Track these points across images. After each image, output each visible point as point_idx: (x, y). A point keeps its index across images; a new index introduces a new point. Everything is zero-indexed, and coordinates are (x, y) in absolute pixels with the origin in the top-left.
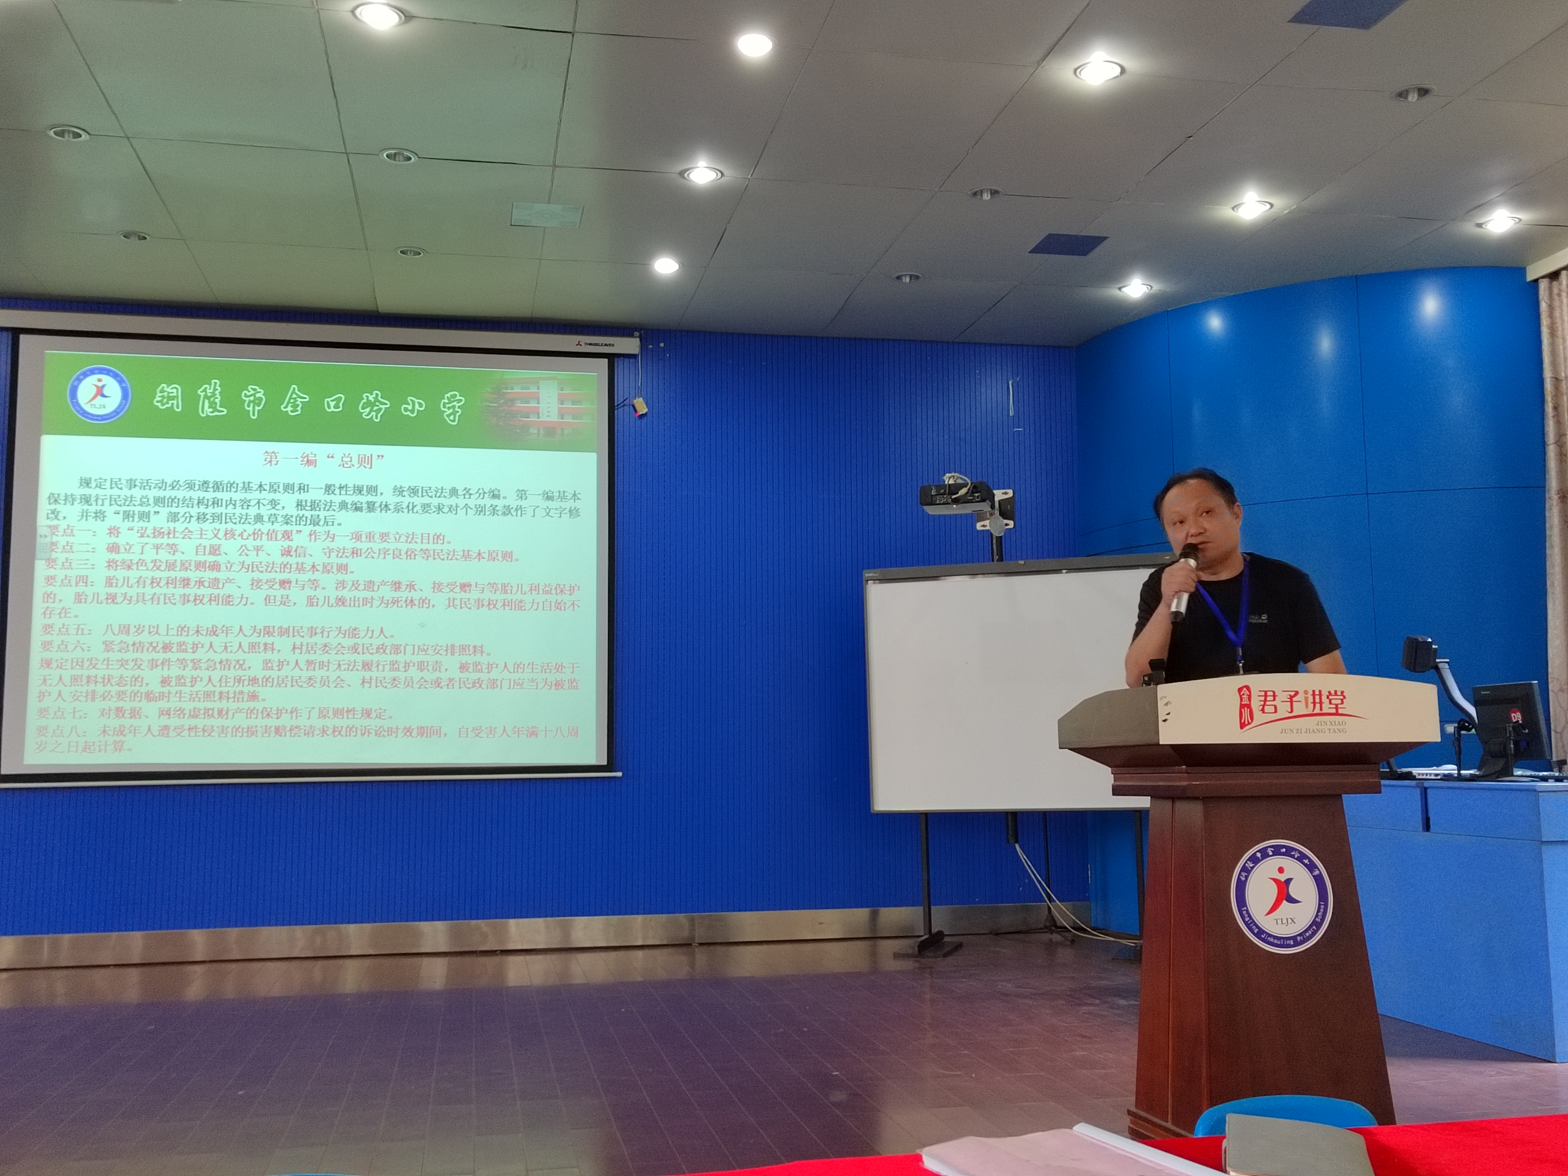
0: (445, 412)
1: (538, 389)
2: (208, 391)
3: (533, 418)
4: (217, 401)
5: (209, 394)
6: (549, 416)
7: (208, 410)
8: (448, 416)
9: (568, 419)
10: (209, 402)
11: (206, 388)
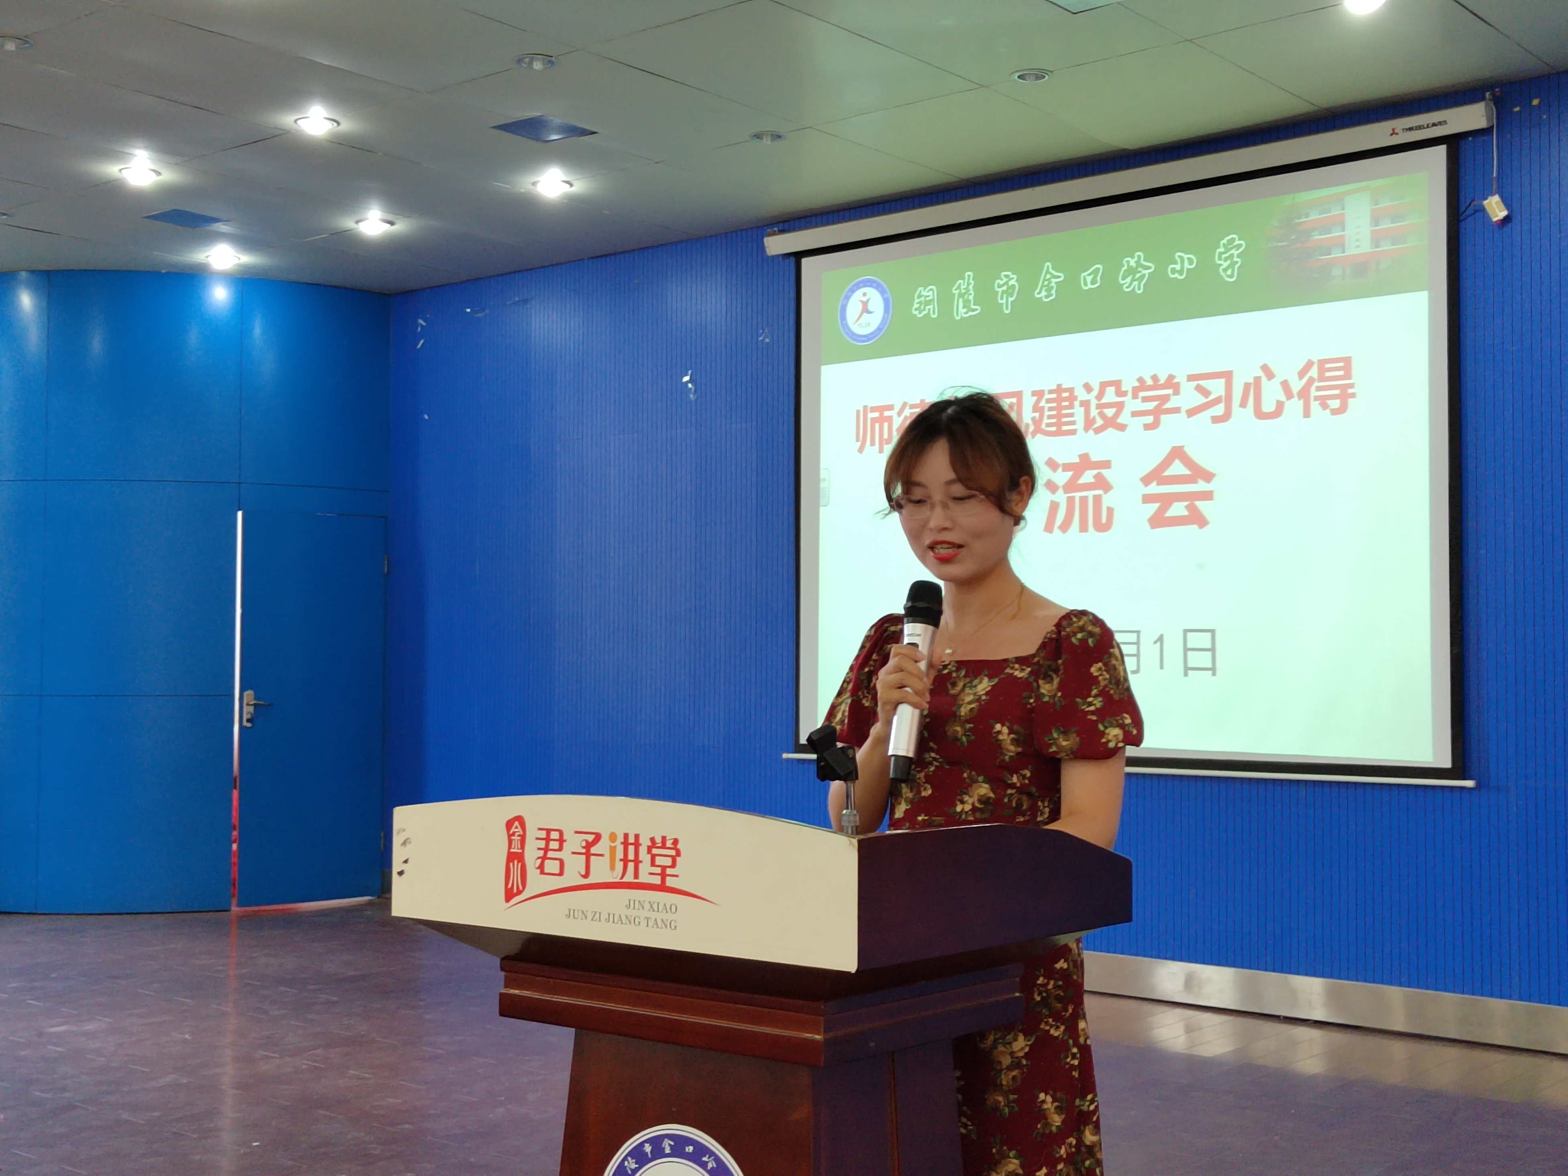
0: (1221, 265)
1: (1343, 209)
2: (962, 287)
3: (1336, 254)
4: (971, 297)
5: (963, 291)
6: (1358, 247)
7: (962, 310)
8: (1225, 270)
9: (1386, 246)
10: (963, 301)
11: (960, 284)
